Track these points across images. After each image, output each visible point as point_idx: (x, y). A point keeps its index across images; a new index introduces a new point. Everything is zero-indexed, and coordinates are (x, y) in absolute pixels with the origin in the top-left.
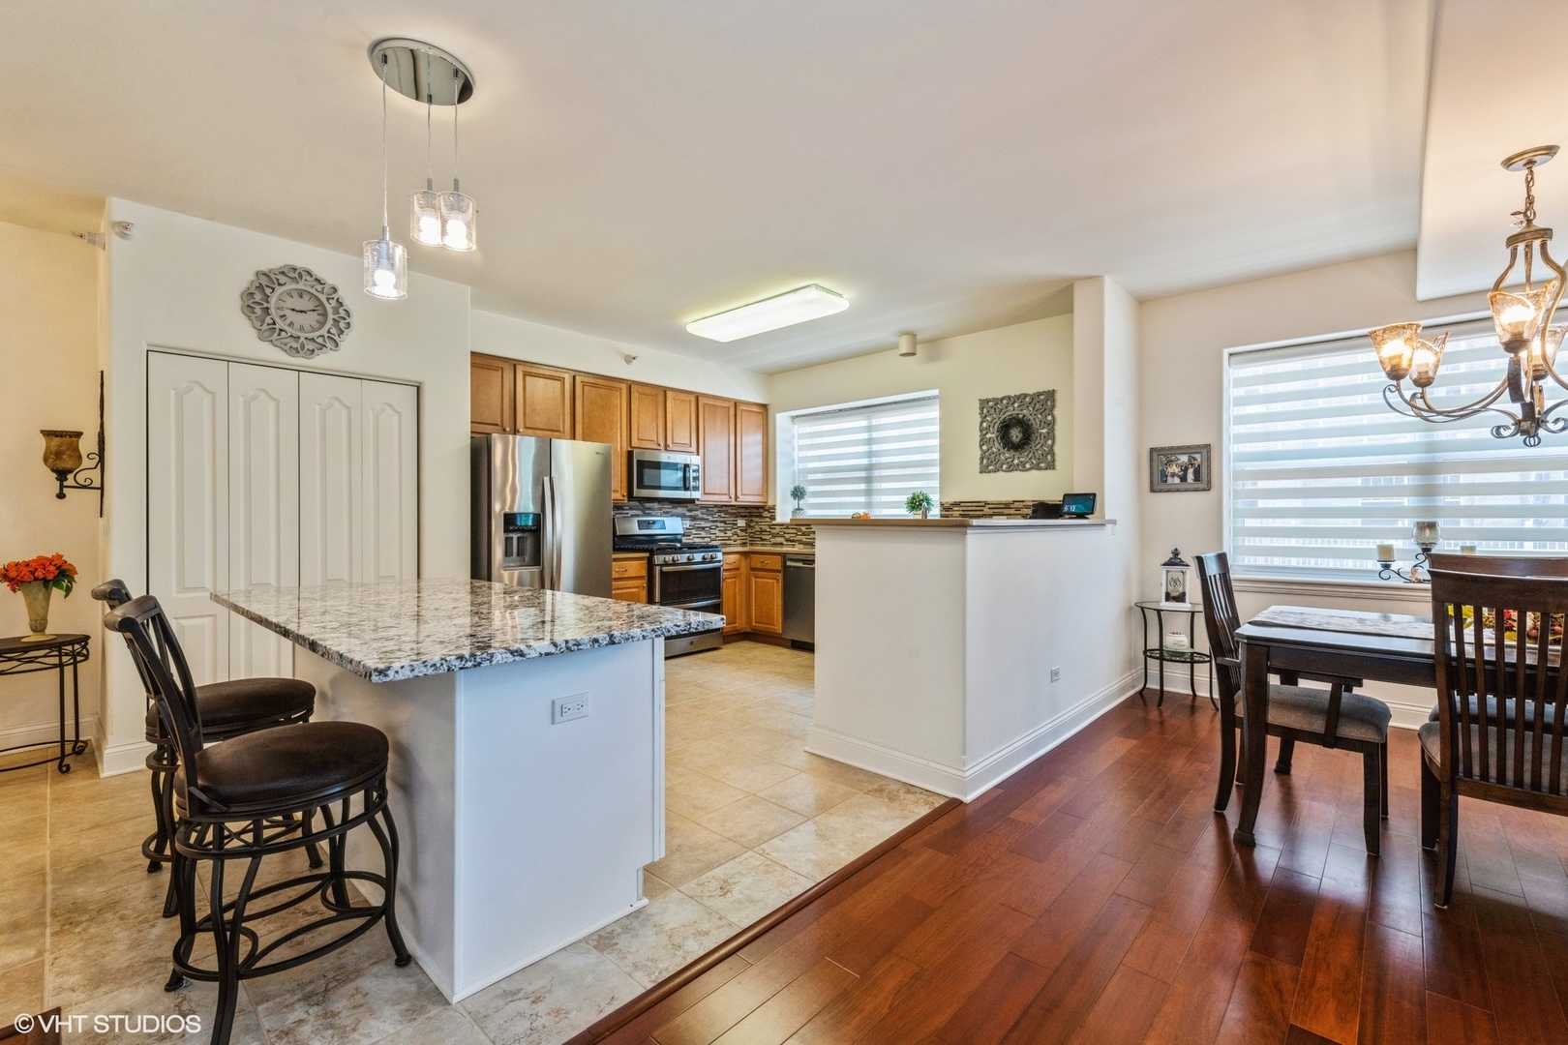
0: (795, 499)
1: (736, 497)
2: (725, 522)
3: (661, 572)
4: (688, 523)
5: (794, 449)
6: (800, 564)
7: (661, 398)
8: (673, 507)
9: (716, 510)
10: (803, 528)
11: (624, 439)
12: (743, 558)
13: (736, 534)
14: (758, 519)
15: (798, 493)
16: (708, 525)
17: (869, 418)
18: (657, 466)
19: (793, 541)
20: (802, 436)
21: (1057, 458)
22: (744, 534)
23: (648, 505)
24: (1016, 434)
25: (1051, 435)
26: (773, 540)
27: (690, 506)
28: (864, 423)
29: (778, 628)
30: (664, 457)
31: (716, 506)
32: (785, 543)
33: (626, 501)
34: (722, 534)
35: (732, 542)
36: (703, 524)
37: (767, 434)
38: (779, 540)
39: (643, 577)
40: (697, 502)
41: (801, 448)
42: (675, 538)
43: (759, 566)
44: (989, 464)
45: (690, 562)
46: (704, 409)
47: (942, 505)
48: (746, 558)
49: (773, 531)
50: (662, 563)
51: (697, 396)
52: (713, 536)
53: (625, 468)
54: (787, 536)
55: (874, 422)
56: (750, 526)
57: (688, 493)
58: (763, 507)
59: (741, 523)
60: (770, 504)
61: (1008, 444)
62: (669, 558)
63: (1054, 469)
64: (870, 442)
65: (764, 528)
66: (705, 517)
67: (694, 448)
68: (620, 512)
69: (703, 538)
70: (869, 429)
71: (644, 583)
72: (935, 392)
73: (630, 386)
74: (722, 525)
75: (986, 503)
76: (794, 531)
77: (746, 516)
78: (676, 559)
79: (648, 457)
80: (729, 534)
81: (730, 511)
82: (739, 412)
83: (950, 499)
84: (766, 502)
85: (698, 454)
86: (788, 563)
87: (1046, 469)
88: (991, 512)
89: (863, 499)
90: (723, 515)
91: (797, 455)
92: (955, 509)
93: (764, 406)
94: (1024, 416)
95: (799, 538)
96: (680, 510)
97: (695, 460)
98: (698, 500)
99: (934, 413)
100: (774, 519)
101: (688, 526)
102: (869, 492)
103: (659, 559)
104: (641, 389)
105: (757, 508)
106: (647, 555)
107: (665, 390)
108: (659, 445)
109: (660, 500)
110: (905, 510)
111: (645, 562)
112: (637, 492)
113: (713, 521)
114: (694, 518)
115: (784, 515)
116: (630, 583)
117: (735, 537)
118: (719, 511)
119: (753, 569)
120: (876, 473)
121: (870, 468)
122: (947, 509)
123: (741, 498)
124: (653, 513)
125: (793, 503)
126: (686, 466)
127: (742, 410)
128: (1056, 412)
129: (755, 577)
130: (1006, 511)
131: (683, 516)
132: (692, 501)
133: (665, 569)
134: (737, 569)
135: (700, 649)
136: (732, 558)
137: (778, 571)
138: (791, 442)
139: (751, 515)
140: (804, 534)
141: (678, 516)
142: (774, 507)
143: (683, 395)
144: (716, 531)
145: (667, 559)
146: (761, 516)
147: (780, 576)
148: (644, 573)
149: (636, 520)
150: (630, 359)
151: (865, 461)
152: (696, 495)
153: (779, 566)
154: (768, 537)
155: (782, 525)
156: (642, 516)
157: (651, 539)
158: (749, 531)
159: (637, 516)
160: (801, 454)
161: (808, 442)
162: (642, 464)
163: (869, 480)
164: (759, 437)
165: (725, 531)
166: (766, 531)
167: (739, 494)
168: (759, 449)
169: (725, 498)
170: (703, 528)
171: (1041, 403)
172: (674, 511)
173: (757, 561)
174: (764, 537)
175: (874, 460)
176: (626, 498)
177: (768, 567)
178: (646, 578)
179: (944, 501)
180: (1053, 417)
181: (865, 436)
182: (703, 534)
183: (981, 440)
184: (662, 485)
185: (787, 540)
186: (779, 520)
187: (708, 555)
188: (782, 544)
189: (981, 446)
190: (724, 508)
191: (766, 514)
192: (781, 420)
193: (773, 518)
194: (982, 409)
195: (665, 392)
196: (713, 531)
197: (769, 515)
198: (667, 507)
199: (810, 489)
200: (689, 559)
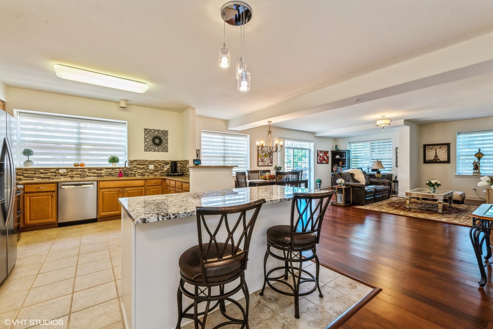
0: (24, 155)
15: (28, 153)
21: (168, 149)
24: (157, 141)
25: (167, 142)
29: (53, 219)
43: (34, 191)
44: (147, 149)
47: (126, 161)
61: (154, 143)
63: (168, 152)
64: (79, 133)
86: (63, 187)
87: (166, 152)
88: (148, 163)
92: (134, 162)
94: (160, 136)
99: (124, 128)
110: (108, 162)
119: (27, 193)
121: (79, 144)
122: (131, 162)
125: (24, 158)
128: (168, 137)
129: (30, 197)
130: (153, 163)
147: (55, 193)
153: (54, 189)
171: (164, 133)
173: (32, 188)
177: (44, 190)
179: (130, 159)
183: (145, 141)
188: (20, 179)
189: (145, 143)
194: (145, 131)
199: (34, 150)
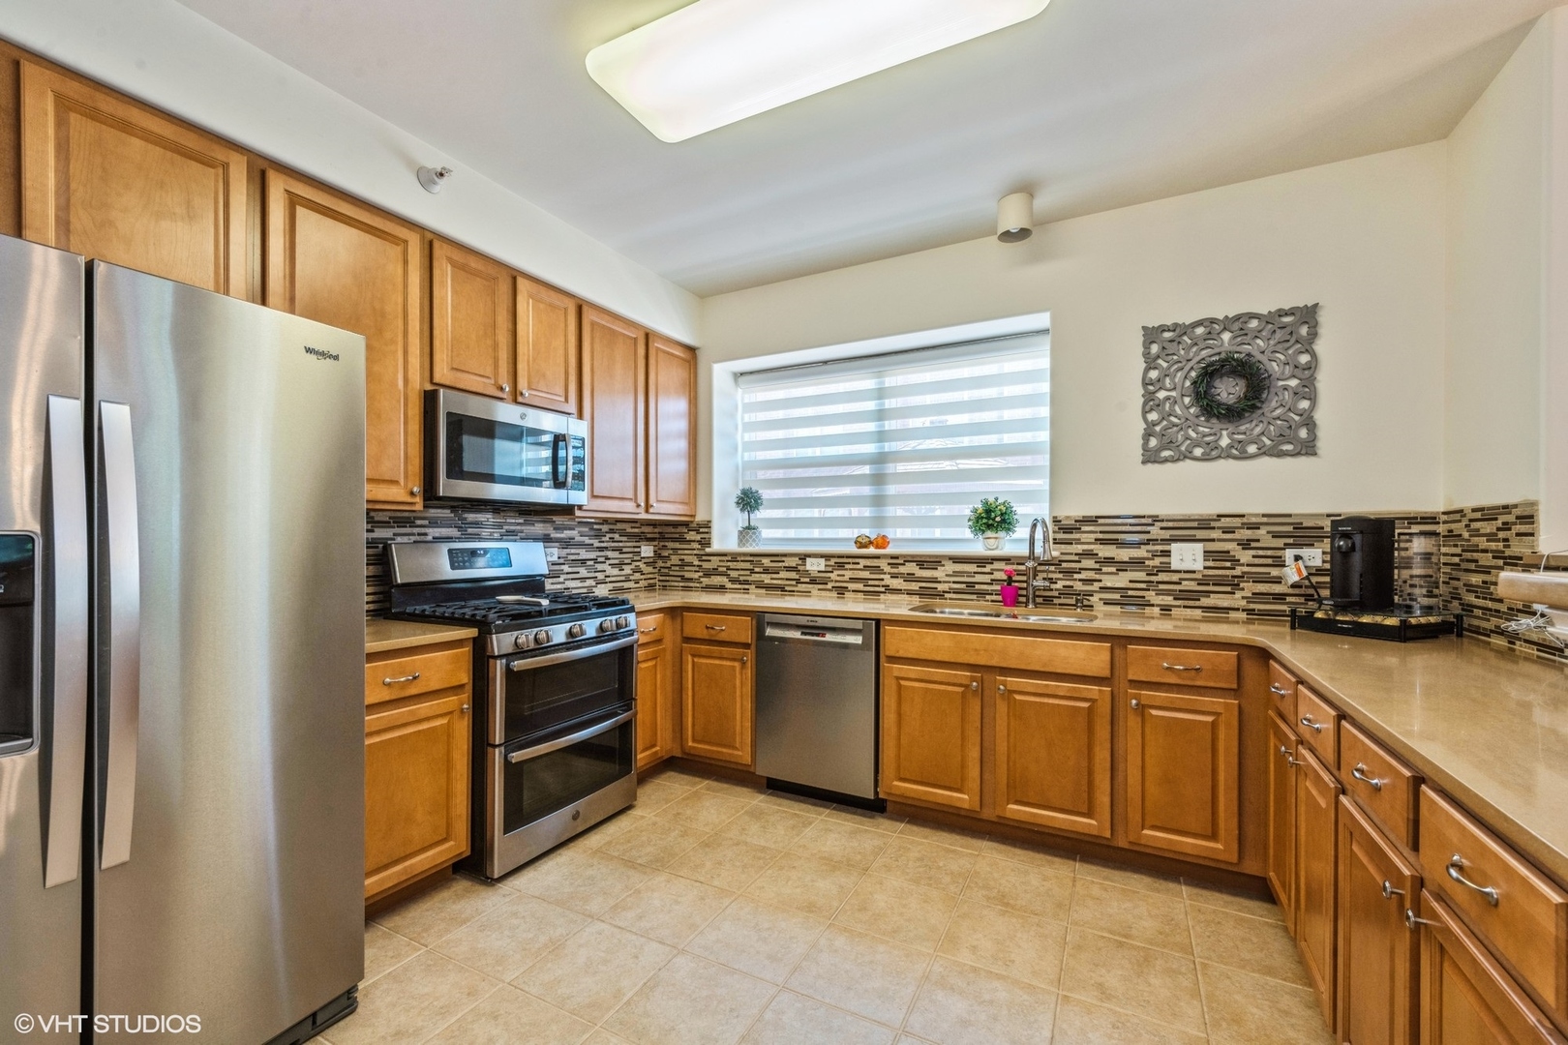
0: (742, 510)
1: (648, 507)
2: (620, 550)
3: (509, 672)
4: (555, 553)
5: (737, 428)
6: (796, 635)
7: (504, 287)
8: (526, 523)
9: (605, 528)
10: (766, 561)
11: (415, 361)
12: (668, 622)
13: (637, 570)
14: (677, 545)
15: (748, 501)
16: (592, 555)
17: (879, 375)
18: (488, 429)
19: (746, 582)
20: (750, 407)
21: (1321, 433)
22: (650, 569)
23: (471, 517)
24: (1229, 390)
25: (1308, 390)
26: (706, 581)
27: (559, 520)
28: (868, 383)
29: (743, 755)
30: (506, 413)
31: (605, 521)
32: (729, 585)
33: (419, 507)
34: (616, 571)
35: (631, 585)
36: (584, 554)
37: (696, 398)
38: (717, 580)
39: (462, 686)
40: (578, 513)
41: (750, 427)
42: (531, 585)
43: (703, 634)
44: (1161, 447)
45: (574, 641)
46: (592, 331)
47: (1056, 521)
48: (673, 618)
49: (705, 565)
50: (510, 650)
51: (581, 306)
52: (600, 576)
53: (416, 426)
54: (734, 574)
55: (890, 381)
56: (660, 557)
57: (563, 492)
58: (686, 524)
59: (647, 551)
60: (700, 517)
61: (1210, 408)
62: (526, 637)
63: (1315, 454)
64: (881, 415)
65: (688, 559)
66: (587, 540)
67: (572, 407)
68: (408, 530)
69: (583, 579)
70: (881, 393)
71: (464, 698)
72: (1042, 320)
73: (431, 244)
74: (616, 554)
75: (1156, 519)
76: (748, 565)
77: (652, 539)
78: (542, 636)
79: (475, 408)
80: (627, 570)
81: (629, 530)
82: (652, 352)
83: (1072, 511)
84: (693, 516)
85: (580, 416)
86: (770, 632)
87: (1299, 454)
88: (1167, 534)
89: (867, 512)
90: (616, 536)
91: (743, 437)
92: (1084, 528)
93: (692, 350)
94: (1249, 355)
95: (755, 577)
96: (539, 528)
97: (577, 428)
98: (580, 507)
99: (1038, 359)
100: (709, 544)
101: (555, 558)
102: (878, 501)
103: (502, 642)
104: (457, 256)
105: (675, 524)
106: (471, 632)
107: (514, 275)
108: (502, 389)
109: (498, 507)
111: (467, 650)
112: (445, 486)
113: (601, 549)
114: (566, 543)
115: (725, 538)
116: (424, 707)
117: (637, 576)
118: (612, 531)
119: (687, 640)
120: (891, 468)
121: (880, 459)
122: (1065, 530)
123: (657, 507)
124: (485, 533)
125: (741, 519)
126: (559, 439)
127: (658, 349)
128: (1319, 347)
129: (694, 656)
130: (1201, 534)
131: (546, 539)
132: (567, 510)
133: (518, 664)
134: (659, 641)
135: (593, 823)
136: (651, 622)
137: (746, 646)
138: (732, 416)
139: (662, 537)
140: (766, 571)
141: (536, 539)
142: (708, 525)
143: (552, 293)
144: (605, 567)
145: (522, 640)
146: (682, 540)
147: (749, 655)
148: (464, 677)
149: (445, 548)
150: (430, 178)
151: (870, 448)
152: (578, 497)
153: (747, 636)
154: (696, 576)
155: (725, 555)
156: (459, 539)
157: (480, 589)
158: (660, 563)
159: (449, 539)
160: (749, 437)
161: (763, 416)
162: (459, 424)
163: (878, 479)
164: (681, 405)
165: (620, 565)
166: (691, 565)
167: (652, 500)
168: (682, 425)
169: (629, 506)
170: (583, 562)
171: (1288, 330)
172: (529, 529)
173: (696, 626)
174: (688, 575)
175: (888, 447)
176: (419, 500)
177: (723, 637)
178: (469, 688)
179: (1061, 514)
180: (1314, 355)
181: (871, 405)
182: (583, 572)
183: (1145, 404)
184: (497, 472)
185: (733, 581)
186: (716, 546)
187: (610, 621)
188: (722, 587)
189: (1145, 413)
190: (619, 526)
191: (692, 536)
192: (720, 374)
193: (706, 543)
194: (1147, 345)
195: (514, 279)
196: (599, 567)
197: (698, 537)
198: (514, 521)
199: (766, 494)
200: (570, 634)
